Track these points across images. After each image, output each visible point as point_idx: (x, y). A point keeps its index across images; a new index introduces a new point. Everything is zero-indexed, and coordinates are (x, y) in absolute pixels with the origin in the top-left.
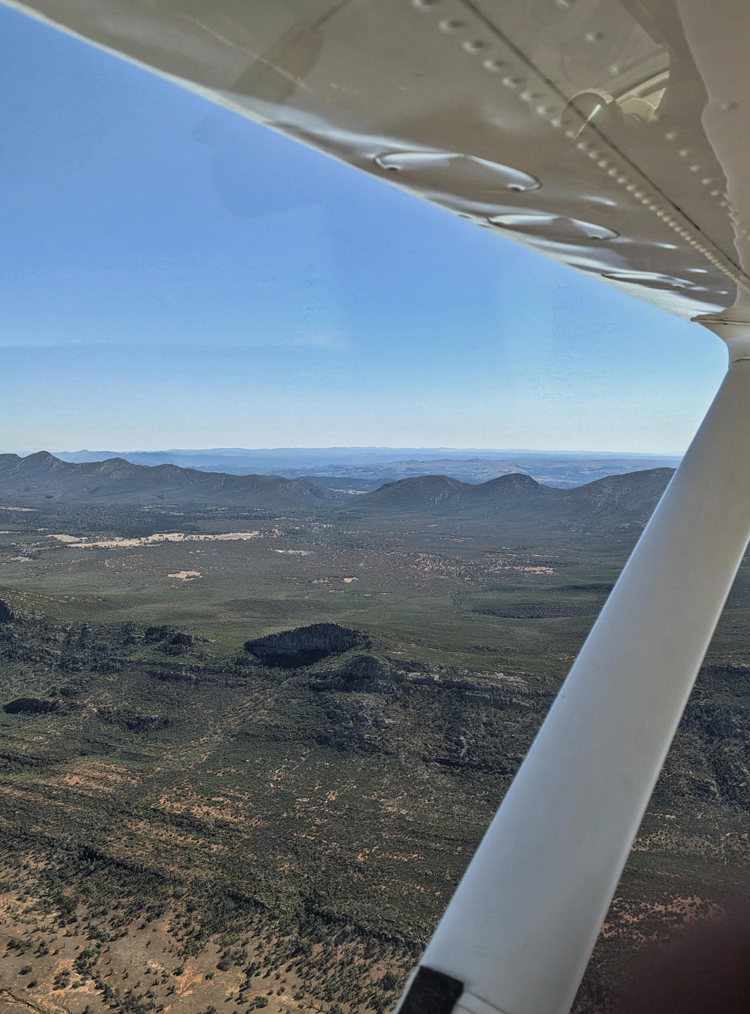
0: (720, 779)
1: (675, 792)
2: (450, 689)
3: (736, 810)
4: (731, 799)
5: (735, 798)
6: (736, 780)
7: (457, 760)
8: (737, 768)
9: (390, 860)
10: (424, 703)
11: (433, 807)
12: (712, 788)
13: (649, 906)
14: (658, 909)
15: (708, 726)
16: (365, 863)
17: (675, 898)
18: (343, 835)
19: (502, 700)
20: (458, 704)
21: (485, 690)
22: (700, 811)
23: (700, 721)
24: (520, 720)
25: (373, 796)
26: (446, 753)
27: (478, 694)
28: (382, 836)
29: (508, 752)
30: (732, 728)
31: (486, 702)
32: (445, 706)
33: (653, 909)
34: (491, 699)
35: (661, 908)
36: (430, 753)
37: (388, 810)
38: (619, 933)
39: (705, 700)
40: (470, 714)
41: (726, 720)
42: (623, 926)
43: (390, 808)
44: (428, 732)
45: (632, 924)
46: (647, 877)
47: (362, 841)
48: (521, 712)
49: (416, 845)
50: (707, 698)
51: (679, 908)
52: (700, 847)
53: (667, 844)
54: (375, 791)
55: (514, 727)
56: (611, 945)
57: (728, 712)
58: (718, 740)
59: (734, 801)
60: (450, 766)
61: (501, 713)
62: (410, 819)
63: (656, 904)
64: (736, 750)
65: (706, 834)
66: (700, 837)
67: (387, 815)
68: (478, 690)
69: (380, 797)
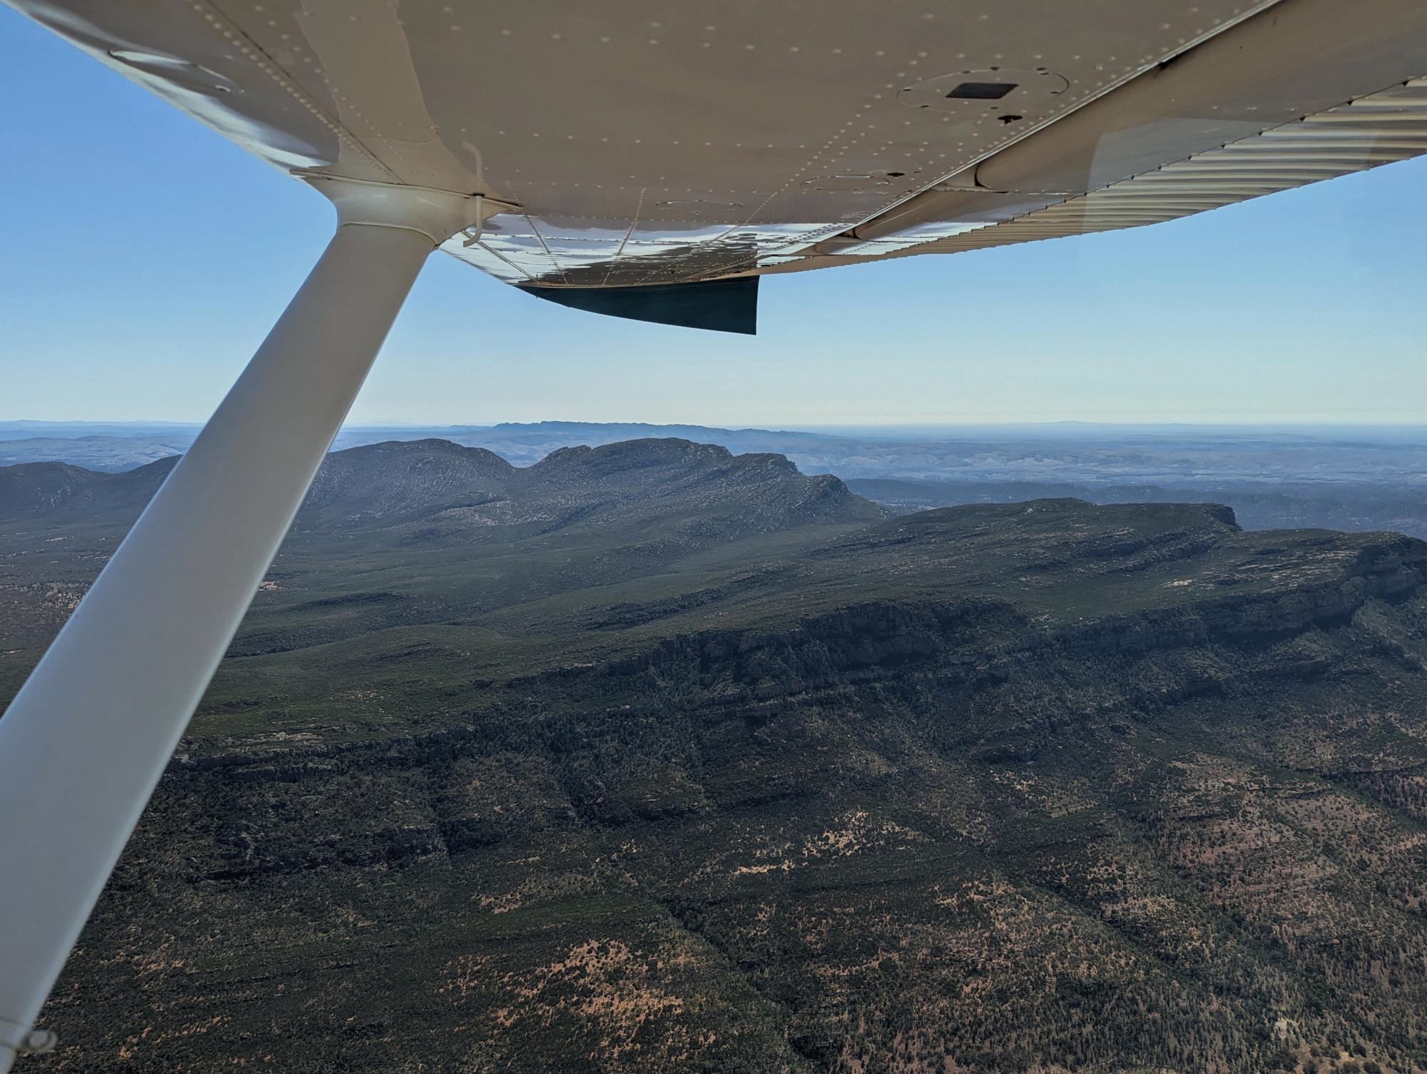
0: (575, 800)
1: (533, 830)
2: (210, 769)
3: (599, 830)
4: (591, 820)
5: (594, 818)
6: (592, 797)
7: (242, 868)
8: (591, 782)
9: (178, 1038)
10: (171, 801)
11: (222, 943)
12: (570, 813)
13: (546, 970)
14: (556, 970)
15: (552, 743)
16: (134, 1058)
17: (571, 950)
18: (82, 1031)
19: (293, 769)
20: (228, 789)
21: (267, 761)
22: (562, 843)
23: (543, 739)
24: (323, 789)
25: (118, 957)
26: (222, 862)
27: (256, 767)
28: (152, 1011)
29: (315, 837)
30: (578, 738)
31: (270, 776)
32: (206, 797)
33: (551, 971)
34: (277, 771)
35: (557, 967)
36: (197, 868)
37: (150, 968)
38: (521, 1015)
39: (544, 714)
40: (248, 798)
41: (570, 731)
42: (522, 1005)
43: (153, 966)
44: (187, 840)
45: (533, 998)
46: (533, 936)
47: (119, 1029)
48: (321, 779)
49: (215, 1004)
50: (545, 710)
51: (578, 960)
52: (574, 884)
53: (539, 891)
54: (120, 948)
55: (316, 801)
56: (516, 1033)
57: (571, 722)
58: (564, 757)
59: (594, 821)
60: (232, 879)
61: (294, 787)
62: (193, 971)
63: (553, 965)
64: (586, 763)
65: (576, 866)
66: (571, 872)
67: (153, 977)
68: (254, 762)
69: (131, 955)
